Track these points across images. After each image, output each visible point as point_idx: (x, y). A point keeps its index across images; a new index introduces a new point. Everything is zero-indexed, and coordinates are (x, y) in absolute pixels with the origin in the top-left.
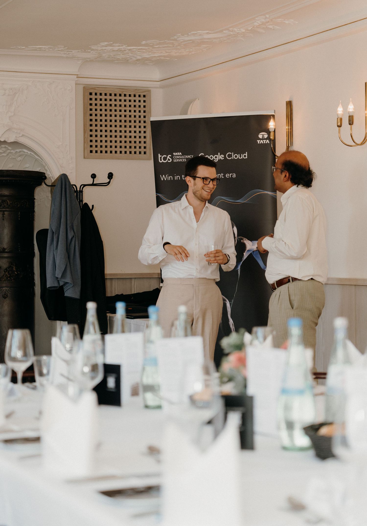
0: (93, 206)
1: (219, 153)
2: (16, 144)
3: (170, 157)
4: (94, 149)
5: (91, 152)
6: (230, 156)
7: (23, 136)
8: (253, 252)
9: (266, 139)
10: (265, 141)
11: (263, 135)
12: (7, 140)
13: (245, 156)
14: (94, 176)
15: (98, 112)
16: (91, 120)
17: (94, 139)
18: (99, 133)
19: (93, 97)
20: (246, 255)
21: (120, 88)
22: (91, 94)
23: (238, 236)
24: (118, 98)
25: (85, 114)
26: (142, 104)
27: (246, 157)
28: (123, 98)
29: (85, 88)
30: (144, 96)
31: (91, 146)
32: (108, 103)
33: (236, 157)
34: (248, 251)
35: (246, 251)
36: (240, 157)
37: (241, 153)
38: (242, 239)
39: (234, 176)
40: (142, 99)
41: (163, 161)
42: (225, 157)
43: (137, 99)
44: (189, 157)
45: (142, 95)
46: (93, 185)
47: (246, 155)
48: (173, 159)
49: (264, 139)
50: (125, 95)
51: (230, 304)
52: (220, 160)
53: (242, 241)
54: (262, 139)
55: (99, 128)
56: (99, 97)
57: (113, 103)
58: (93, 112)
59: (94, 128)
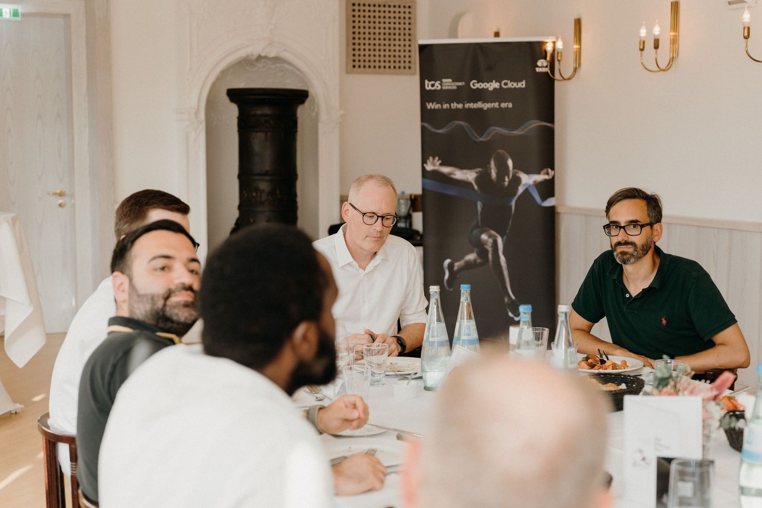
1: (494, 81)
2: (277, 59)
3: (439, 84)
4: (357, 64)
5: (354, 66)
6: (506, 84)
7: (285, 50)
8: (530, 186)
9: (546, 67)
10: (544, 69)
11: (542, 63)
12: (267, 55)
13: (522, 85)
15: (362, 25)
16: (354, 33)
17: (357, 53)
18: (362, 47)
19: (356, 8)
20: (521, 190)
22: (354, 5)
23: (514, 168)
24: (382, 9)
25: (347, 26)
26: (407, 15)
27: (524, 86)
28: (387, 9)
30: (409, 7)
31: (354, 61)
32: (372, 14)
33: (512, 85)
34: (524, 185)
35: (522, 185)
36: (517, 85)
37: (518, 80)
38: (517, 172)
39: (510, 105)
40: (407, 10)
41: (430, 88)
42: (501, 85)
43: (402, 10)
44: (460, 84)
45: (407, 5)
47: (524, 82)
48: (441, 86)
49: (544, 67)
50: (390, 6)
51: (503, 241)
52: (495, 89)
53: (517, 175)
54: (542, 67)
55: (362, 41)
56: (362, 8)
57: (377, 14)
58: (357, 24)
59: (357, 41)
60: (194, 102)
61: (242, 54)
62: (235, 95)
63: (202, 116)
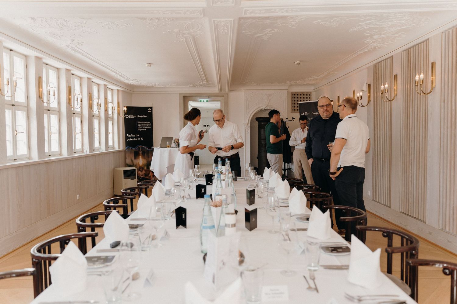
0: (288, 127)
1: (317, 112)
3: (304, 113)
4: (294, 110)
5: (293, 111)
12: (267, 109)
14: (287, 119)
15: (295, 100)
16: (293, 102)
17: (294, 107)
18: (295, 106)
19: (294, 95)
21: (302, 92)
22: (293, 94)
24: (301, 95)
25: (291, 100)
26: (309, 97)
28: (303, 95)
29: (291, 93)
31: (293, 109)
32: (298, 97)
40: (309, 95)
41: (302, 115)
43: (307, 95)
44: (309, 113)
46: (287, 121)
55: (295, 104)
56: (295, 95)
57: (300, 97)
59: (294, 104)
60: (247, 121)
61: (260, 109)
62: (258, 119)
63: (249, 125)
